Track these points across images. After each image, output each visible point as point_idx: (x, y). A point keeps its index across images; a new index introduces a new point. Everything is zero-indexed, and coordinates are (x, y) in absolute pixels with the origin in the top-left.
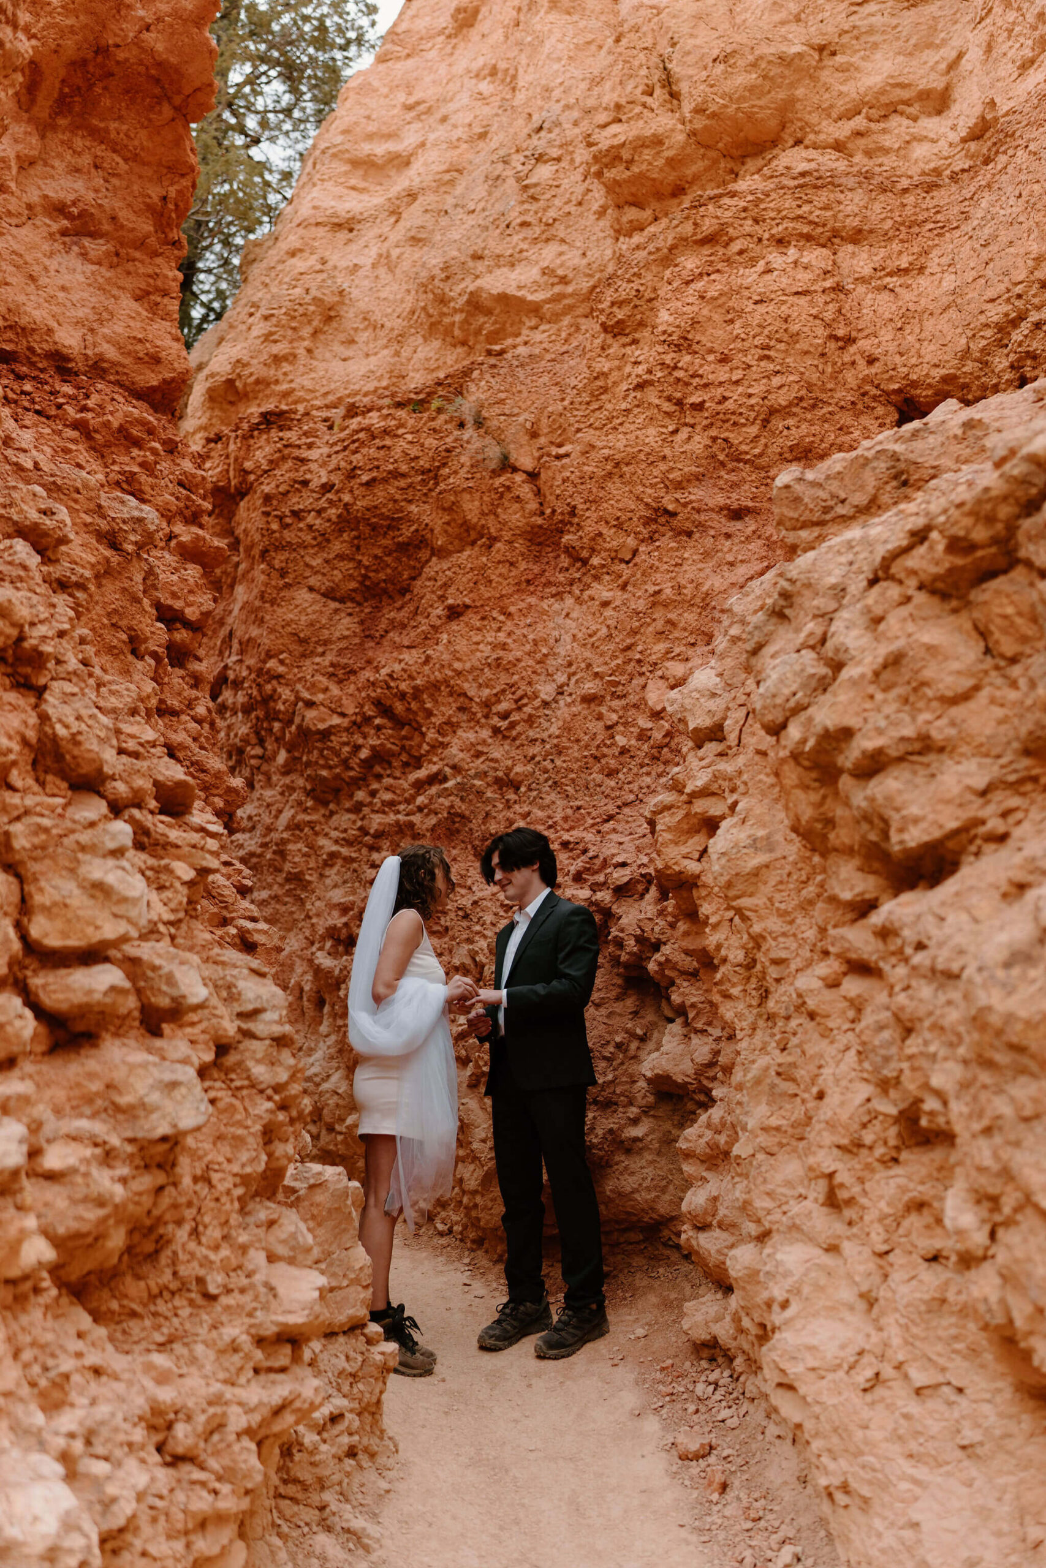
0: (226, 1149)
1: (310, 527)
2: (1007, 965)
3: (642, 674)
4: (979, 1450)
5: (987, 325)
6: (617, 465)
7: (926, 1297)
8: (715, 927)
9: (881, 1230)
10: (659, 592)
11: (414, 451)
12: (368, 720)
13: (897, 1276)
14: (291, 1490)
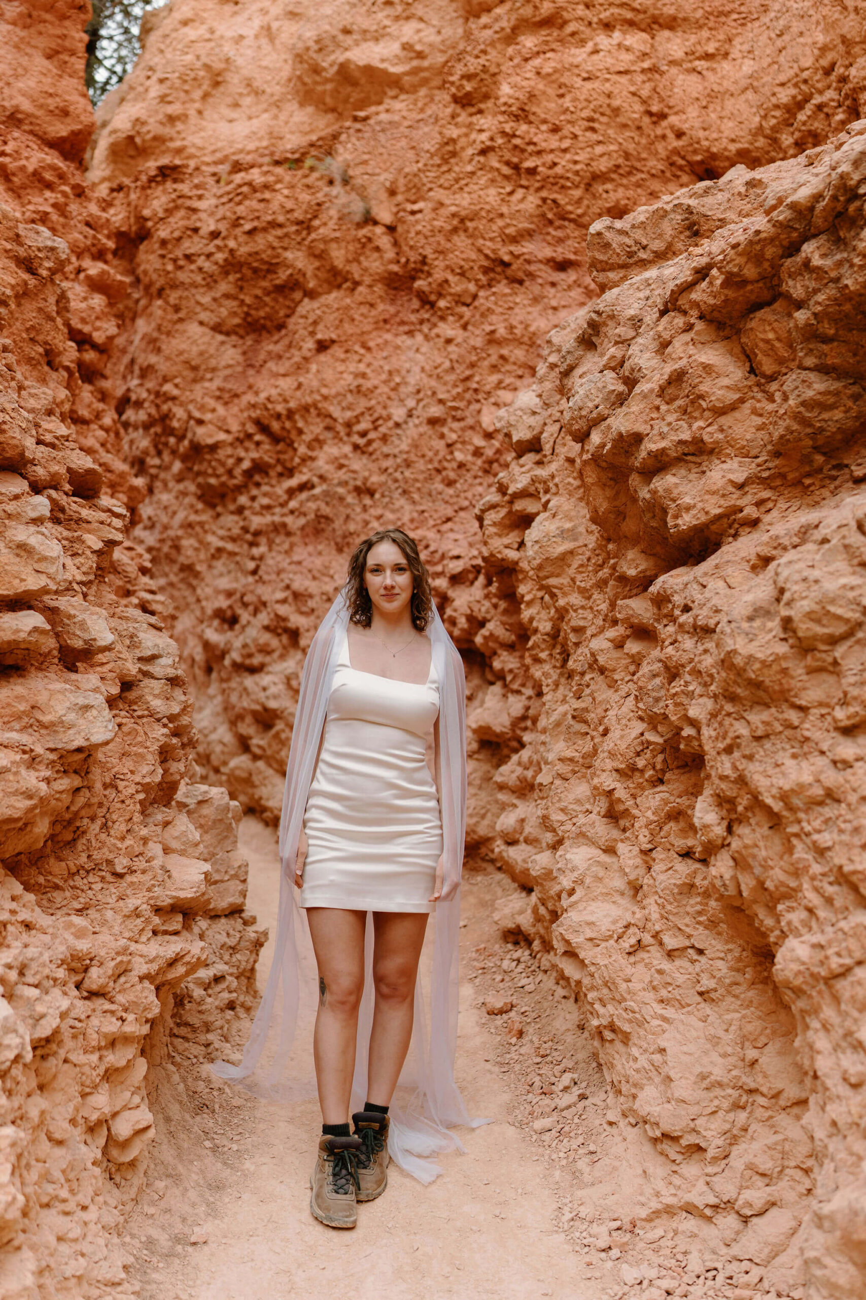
0: (129, 764)
1: (200, 269)
2: (750, 619)
3: (478, 401)
4: (713, 995)
5: (777, 107)
6: (462, 221)
7: (679, 882)
8: (529, 604)
9: (647, 833)
10: (493, 332)
11: (290, 205)
12: (249, 436)
13: (657, 867)
14: (183, 1031)
